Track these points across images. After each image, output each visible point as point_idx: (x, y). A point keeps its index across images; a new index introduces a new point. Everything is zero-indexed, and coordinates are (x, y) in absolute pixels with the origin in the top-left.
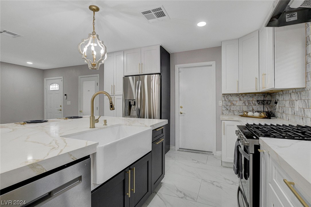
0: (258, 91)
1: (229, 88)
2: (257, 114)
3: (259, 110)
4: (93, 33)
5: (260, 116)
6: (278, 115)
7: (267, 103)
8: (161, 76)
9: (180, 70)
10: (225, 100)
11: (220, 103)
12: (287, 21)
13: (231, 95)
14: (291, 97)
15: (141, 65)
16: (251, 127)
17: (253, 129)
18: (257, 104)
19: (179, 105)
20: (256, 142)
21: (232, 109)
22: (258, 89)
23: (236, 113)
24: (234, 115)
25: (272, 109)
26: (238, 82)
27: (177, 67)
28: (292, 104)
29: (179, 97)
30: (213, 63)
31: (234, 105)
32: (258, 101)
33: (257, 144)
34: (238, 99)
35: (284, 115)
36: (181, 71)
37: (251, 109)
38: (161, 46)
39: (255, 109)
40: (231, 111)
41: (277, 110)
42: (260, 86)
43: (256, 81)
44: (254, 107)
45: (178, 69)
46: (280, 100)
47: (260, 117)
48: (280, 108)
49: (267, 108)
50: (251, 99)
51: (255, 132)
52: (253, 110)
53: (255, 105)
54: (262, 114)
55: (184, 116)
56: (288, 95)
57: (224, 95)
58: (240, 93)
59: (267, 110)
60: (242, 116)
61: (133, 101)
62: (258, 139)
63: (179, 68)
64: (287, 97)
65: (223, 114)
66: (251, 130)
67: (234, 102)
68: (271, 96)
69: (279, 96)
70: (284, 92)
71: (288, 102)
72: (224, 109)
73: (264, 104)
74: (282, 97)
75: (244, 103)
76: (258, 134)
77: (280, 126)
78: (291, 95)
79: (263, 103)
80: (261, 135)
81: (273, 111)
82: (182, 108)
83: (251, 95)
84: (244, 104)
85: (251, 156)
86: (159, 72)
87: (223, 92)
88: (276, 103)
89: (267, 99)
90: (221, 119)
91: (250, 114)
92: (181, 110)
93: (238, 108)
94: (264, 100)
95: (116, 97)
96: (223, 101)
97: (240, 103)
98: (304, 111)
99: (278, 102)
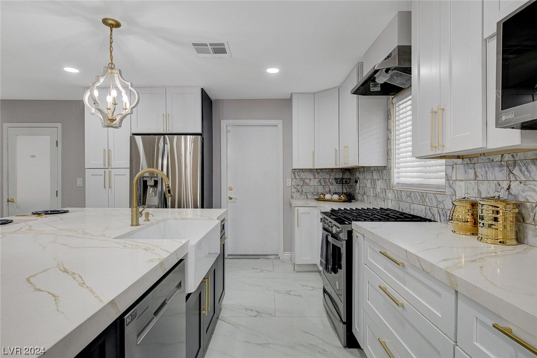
0: (338, 167)
1: (302, 161)
2: (336, 197)
3: (337, 191)
4: (110, 65)
5: (340, 199)
6: (359, 197)
7: (346, 182)
8: (203, 138)
9: (228, 128)
10: (295, 178)
11: (289, 182)
12: (371, 90)
13: (302, 170)
14: (373, 175)
15: (166, 116)
16: (338, 213)
17: (341, 214)
18: (335, 183)
19: (227, 186)
20: (348, 227)
21: (304, 190)
22: (338, 165)
23: (310, 197)
24: (307, 198)
25: (351, 190)
26: (314, 153)
27: (224, 123)
28: (374, 184)
29: (227, 173)
30: (279, 123)
31: (307, 185)
32: (335, 179)
33: (350, 230)
34: (312, 177)
35: (365, 197)
36: (230, 130)
37: (327, 190)
38: (202, 89)
39: (333, 190)
40: (303, 193)
41: (357, 191)
42: (341, 161)
43: (336, 153)
44: (331, 187)
45: (225, 126)
46: (361, 178)
47: (340, 201)
48: (361, 188)
49: (346, 189)
50: (327, 176)
51: (345, 217)
52: (330, 191)
53: (332, 184)
54: (342, 196)
55: (235, 202)
56: (370, 173)
57: (294, 171)
58: (316, 168)
59: (345, 191)
60: (318, 200)
61: (153, 180)
62: (351, 224)
63: (227, 125)
64: (368, 176)
65: (292, 197)
66: (340, 216)
67: (307, 181)
68: (350, 173)
69: (360, 173)
70: (365, 169)
71: (369, 181)
72: (294, 190)
73: (343, 184)
74: (363, 175)
75: (320, 181)
76: (349, 219)
77: (354, 210)
78: (372, 173)
79: (341, 181)
80: (353, 219)
81: (353, 193)
82: (232, 189)
83: (327, 171)
84: (319, 184)
85: (344, 243)
86: (200, 131)
87: (294, 168)
88: (356, 182)
89: (345, 177)
90: (294, 205)
91: (328, 196)
92: (230, 194)
93: (312, 189)
94: (343, 178)
95: (114, 172)
96: (292, 179)
97: (314, 182)
98: (386, 192)
99: (359, 181)
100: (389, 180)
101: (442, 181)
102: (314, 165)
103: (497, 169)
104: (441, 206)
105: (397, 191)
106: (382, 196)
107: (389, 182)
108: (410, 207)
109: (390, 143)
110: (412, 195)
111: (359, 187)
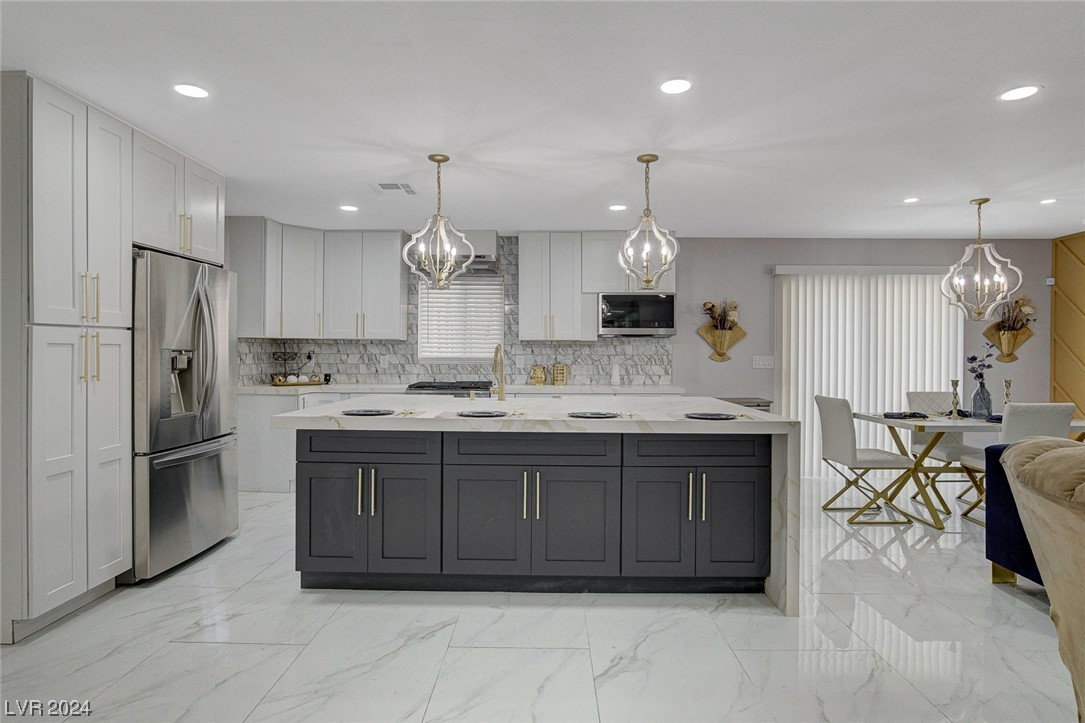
2: (305, 379)
5: (311, 381)
15: (185, 219)
28: (371, 360)
35: (342, 377)
37: (260, 370)
44: (263, 366)
46: (323, 352)
48: (324, 365)
50: (260, 350)
54: (314, 377)
56: (356, 346)
64: (352, 350)
71: (355, 356)
73: (285, 360)
74: (331, 349)
78: (365, 347)
84: (253, 361)
88: (309, 357)
98: (403, 366)
99: (313, 356)
100: (412, 355)
103: (548, 349)
105: (431, 366)
106: (393, 371)
107: (412, 358)
108: (455, 377)
109: (416, 318)
110: (459, 368)
111: (318, 365)
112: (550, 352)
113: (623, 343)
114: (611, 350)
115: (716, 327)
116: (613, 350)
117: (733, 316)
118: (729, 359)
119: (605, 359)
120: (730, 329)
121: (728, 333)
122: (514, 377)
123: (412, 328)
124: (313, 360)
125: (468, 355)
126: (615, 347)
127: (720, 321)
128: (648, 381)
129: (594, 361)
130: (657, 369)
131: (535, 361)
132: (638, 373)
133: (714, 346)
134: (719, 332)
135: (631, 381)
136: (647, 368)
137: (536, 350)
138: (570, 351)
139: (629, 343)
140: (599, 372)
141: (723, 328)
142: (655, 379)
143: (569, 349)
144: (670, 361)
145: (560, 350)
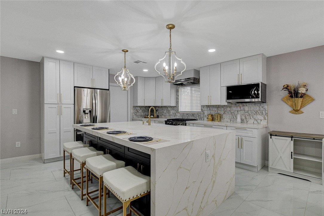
1: (140, 103)
13: (137, 106)
14: (168, 109)
15: (93, 80)
21: (137, 114)
22: (155, 105)
23: (139, 117)
26: (144, 100)
28: (169, 112)
34: (140, 109)
35: (163, 116)
38: (109, 69)
40: (137, 116)
57: (134, 106)
61: (88, 110)
64: (165, 109)
65: (133, 117)
67: (138, 111)
69: (159, 108)
70: (163, 107)
71: (165, 111)
72: (134, 114)
74: (162, 109)
75: (142, 111)
86: (108, 88)
93: (140, 114)
95: (63, 106)
96: (133, 110)
97: (140, 111)
98: (176, 114)
99: (158, 111)
100: (177, 110)
101: (200, 111)
102: (144, 105)
103: (215, 108)
104: (200, 116)
105: (182, 114)
106: (174, 115)
107: (177, 111)
108: (188, 117)
109: (178, 99)
110: (189, 114)
111: (159, 113)
112: (216, 109)
113: (244, 106)
114: (239, 109)
115: (292, 97)
116: (239, 108)
117: (302, 90)
118: (303, 113)
119: (236, 112)
120: (301, 97)
121: (300, 100)
122: (204, 118)
123: (177, 102)
124: (158, 112)
125: (193, 110)
126: (240, 107)
127: (294, 93)
128: (255, 122)
129: (231, 113)
130: (260, 117)
131: (211, 113)
132: (251, 118)
133: (291, 106)
134: (294, 99)
135: (247, 122)
136: (255, 116)
137: (211, 109)
138: (223, 109)
139: (246, 105)
140: (233, 117)
141: (297, 97)
142: (259, 121)
143: (222, 108)
144: (267, 114)
145: (219, 109)
